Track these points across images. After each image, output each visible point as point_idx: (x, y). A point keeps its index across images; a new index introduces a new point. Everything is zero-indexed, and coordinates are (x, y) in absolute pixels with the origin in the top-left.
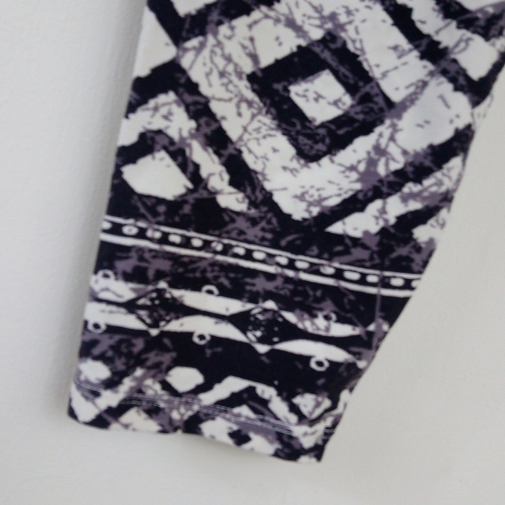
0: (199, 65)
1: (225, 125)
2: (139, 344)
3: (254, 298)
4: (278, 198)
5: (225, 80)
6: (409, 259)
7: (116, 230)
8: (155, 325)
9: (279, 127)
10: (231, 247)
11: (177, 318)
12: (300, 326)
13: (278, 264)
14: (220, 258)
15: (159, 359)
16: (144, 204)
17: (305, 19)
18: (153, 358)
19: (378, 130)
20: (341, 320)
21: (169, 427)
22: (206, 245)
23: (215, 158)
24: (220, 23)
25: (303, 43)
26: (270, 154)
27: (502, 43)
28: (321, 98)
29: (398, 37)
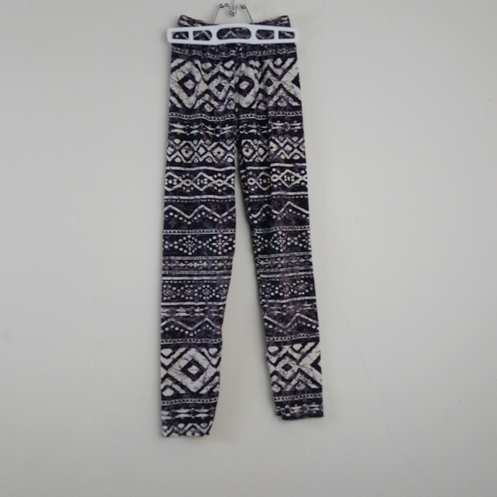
0: (171, 372)
1: (178, 380)
4: (190, 389)
5: (176, 373)
6: (214, 395)
7: (163, 403)
8: (173, 417)
9: (188, 376)
10: (184, 400)
11: (177, 415)
12: (199, 412)
13: (193, 401)
14: (182, 402)
16: (167, 398)
17: (188, 358)
18: (174, 423)
19: (204, 374)
20: (205, 409)
22: (179, 401)
26: (187, 381)
27: (218, 358)
28: (194, 370)
29: (203, 357)
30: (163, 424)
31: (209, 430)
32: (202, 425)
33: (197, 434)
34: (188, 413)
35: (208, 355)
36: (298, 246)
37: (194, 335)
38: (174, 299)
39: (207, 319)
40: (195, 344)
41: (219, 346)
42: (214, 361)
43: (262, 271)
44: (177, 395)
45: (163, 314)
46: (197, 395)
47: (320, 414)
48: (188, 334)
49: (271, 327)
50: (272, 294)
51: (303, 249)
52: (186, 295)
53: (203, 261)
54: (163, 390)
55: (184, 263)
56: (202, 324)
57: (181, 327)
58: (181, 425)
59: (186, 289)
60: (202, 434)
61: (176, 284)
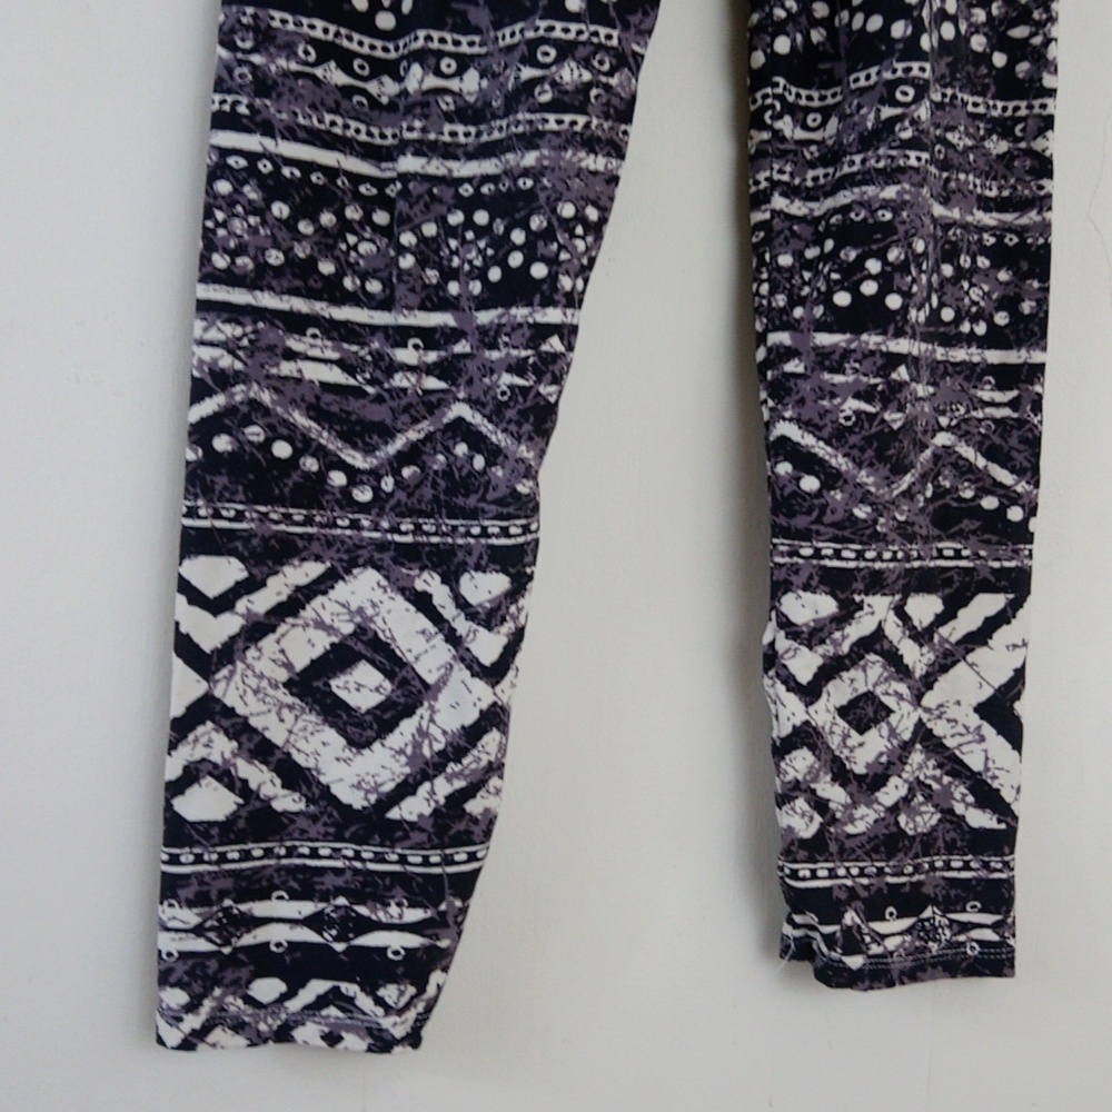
0: (231, 690)
1: (268, 735)
2: (213, 965)
3: (325, 897)
4: (335, 790)
5: (261, 696)
6: (469, 833)
7: (174, 860)
8: (227, 942)
9: (325, 721)
10: (295, 847)
11: (249, 931)
12: (374, 917)
13: (345, 857)
14: (285, 862)
15: (237, 975)
16: (198, 831)
17: (335, 618)
18: (229, 975)
19: (420, 711)
20: (412, 905)
21: (257, 1040)
22: (268, 853)
23: (264, 768)
24: (247, 648)
25: (335, 640)
26: (320, 748)
27: (508, 627)
28: (362, 687)
29: (423, 622)
30: (165, 979)
31: (422, 1020)
32: (389, 993)
33: (353, 1042)
34: (314, 922)
35: (449, 610)
36: (985, 58)
37: (379, 497)
38: (278, 271)
39: (460, 410)
40: (382, 546)
41: (517, 563)
42: (488, 646)
43: (782, 172)
44: (257, 820)
45: (207, 354)
46: (373, 823)
47: (996, 962)
48: (346, 492)
49: (810, 483)
50: (842, 299)
51: (1008, 86)
52: (344, 267)
53: (464, 63)
54: (176, 788)
55: (349, 71)
56: (430, 437)
57: (303, 444)
58: (267, 988)
59: (345, 225)
60: (382, 1043)
61: (291, 181)
